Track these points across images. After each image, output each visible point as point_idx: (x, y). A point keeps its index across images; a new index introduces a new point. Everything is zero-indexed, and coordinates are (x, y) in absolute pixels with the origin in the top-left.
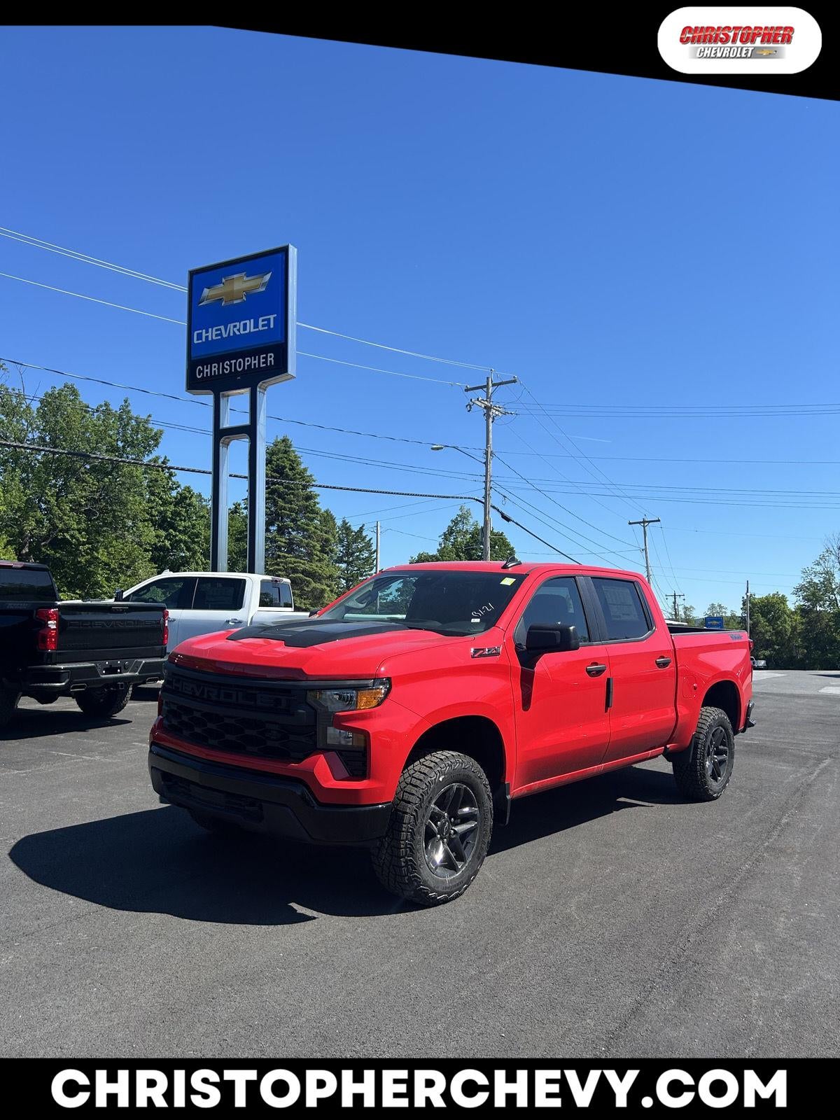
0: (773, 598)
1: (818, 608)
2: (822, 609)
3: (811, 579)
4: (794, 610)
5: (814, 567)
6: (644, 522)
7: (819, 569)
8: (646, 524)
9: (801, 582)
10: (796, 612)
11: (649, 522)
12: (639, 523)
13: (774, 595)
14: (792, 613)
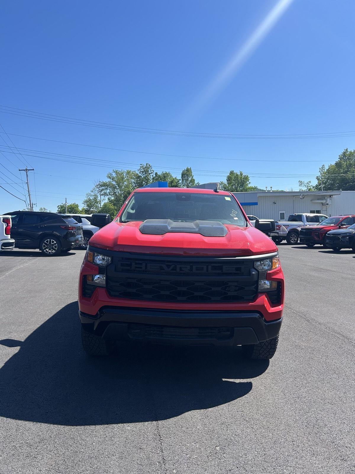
0: (73, 205)
1: (92, 209)
2: (93, 210)
3: (89, 197)
4: (81, 210)
5: (91, 193)
6: (26, 170)
7: (92, 194)
8: (27, 171)
9: (86, 199)
10: (82, 211)
11: (29, 170)
12: (24, 170)
13: (73, 204)
14: (81, 211)
